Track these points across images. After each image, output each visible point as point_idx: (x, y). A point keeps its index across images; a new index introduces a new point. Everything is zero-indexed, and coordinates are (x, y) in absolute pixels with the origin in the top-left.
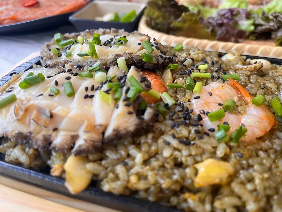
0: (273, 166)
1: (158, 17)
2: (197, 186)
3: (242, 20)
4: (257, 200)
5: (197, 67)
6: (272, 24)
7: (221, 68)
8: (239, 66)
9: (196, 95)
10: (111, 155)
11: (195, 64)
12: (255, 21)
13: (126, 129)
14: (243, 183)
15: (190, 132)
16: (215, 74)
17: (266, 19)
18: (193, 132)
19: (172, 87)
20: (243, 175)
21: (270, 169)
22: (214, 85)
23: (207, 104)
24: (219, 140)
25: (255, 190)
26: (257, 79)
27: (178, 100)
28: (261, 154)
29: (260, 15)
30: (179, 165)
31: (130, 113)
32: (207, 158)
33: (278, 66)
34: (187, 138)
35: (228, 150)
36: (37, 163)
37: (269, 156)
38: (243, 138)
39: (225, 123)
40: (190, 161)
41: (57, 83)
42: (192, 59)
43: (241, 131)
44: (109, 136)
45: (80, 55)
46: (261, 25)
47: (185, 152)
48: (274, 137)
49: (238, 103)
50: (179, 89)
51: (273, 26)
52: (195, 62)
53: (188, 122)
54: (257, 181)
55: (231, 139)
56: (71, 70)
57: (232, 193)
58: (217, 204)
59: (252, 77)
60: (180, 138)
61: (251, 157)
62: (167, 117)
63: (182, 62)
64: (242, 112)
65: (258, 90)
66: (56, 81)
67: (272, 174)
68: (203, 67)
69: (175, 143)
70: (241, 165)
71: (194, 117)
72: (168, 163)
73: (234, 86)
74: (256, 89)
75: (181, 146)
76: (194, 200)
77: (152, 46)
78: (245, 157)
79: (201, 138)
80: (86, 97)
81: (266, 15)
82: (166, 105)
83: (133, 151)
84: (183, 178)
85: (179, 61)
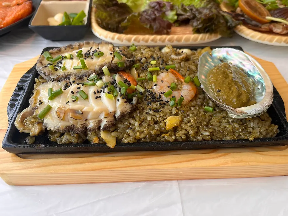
0: (198, 113)
1: (106, 18)
2: (167, 129)
3: (167, 11)
4: (193, 130)
5: (150, 63)
6: (188, 14)
7: (163, 60)
8: (173, 56)
9: (155, 84)
10: (121, 126)
11: (148, 60)
12: (177, 12)
13: (126, 111)
14: (186, 124)
15: (157, 105)
16: (161, 66)
17: (185, 10)
18: (159, 105)
19: (139, 80)
20: (185, 120)
21: (197, 115)
22: (163, 75)
23: (162, 88)
24: (172, 106)
25: (192, 125)
26: (185, 64)
27: (145, 88)
28: (192, 108)
29: (180, 7)
30: (156, 122)
31: (126, 102)
32: (169, 117)
33: (195, 52)
34: (157, 108)
35: (177, 110)
36: (81, 140)
37: (196, 109)
38: (183, 103)
39: (173, 97)
40: (161, 119)
41: (73, 93)
42: (145, 58)
43: (181, 100)
44: (118, 117)
45: (74, 69)
46: (181, 15)
47: (158, 116)
48: (197, 98)
49: (177, 84)
50: (143, 81)
51: (190, 16)
52: (147, 59)
53: (155, 100)
54: (192, 121)
55: (177, 104)
56: (75, 81)
57: (183, 129)
58: (177, 135)
59: (181, 63)
60: (153, 109)
61: (188, 111)
62: (143, 99)
63: (140, 61)
64: (180, 89)
65: (186, 72)
66: (72, 91)
67: (198, 117)
68: (153, 63)
69: (151, 112)
70: (184, 116)
71: (157, 97)
72: (151, 123)
73: (173, 73)
74: (185, 71)
75: (155, 113)
76: (167, 136)
77: (119, 53)
78: (185, 112)
79: (163, 107)
80: (97, 98)
81: (184, 7)
82: (141, 93)
83: (132, 121)
84: (160, 128)
85: (137, 60)
